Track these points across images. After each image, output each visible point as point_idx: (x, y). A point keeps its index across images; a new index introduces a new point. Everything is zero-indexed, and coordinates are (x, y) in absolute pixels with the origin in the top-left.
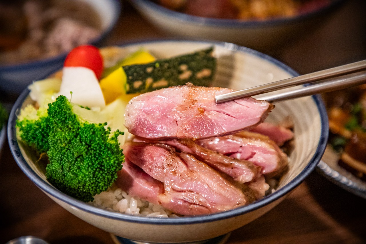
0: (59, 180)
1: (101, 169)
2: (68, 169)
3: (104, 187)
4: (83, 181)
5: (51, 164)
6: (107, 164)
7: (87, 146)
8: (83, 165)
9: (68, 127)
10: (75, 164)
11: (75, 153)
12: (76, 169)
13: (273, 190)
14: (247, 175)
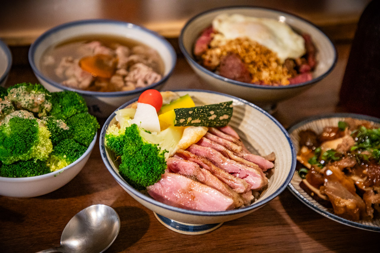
0: (126, 174)
1: (152, 172)
2: (132, 169)
3: (152, 183)
4: (140, 177)
5: (122, 164)
6: (156, 169)
7: (145, 157)
8: (141, 168)
9: (135, 143)
10: (137, 166)
11: (138, 160)
12: (137, 169)
13: (256, 199)
14: (241, 188)
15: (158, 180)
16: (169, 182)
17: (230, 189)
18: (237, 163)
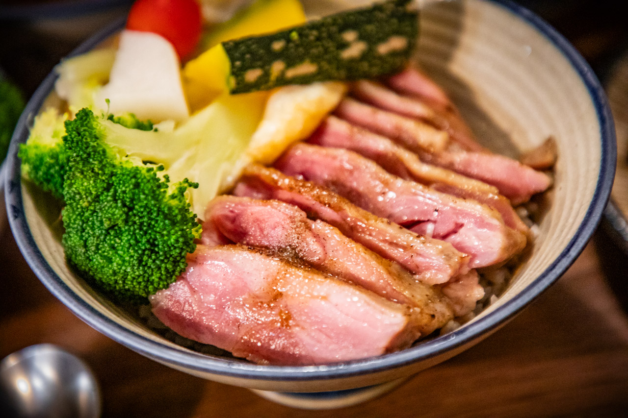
0: (82, 265)
1: (153, 251)
2: (93, 248)
3: (161, 283)
4: (122, 271)
5: (67, 236)
6: (164, 243)
7: (126, 209)
8: (120, 243)
9: (93, 171)
10: (107, 240)
11: (106, 220)
12: (108, 249)
13: (493, 297)
14: (439, 270)
15: (177, 273)
16: (215, 277)
17: (406, 275)
18: (426, 190)
